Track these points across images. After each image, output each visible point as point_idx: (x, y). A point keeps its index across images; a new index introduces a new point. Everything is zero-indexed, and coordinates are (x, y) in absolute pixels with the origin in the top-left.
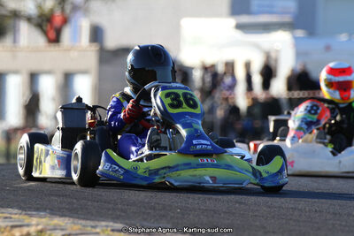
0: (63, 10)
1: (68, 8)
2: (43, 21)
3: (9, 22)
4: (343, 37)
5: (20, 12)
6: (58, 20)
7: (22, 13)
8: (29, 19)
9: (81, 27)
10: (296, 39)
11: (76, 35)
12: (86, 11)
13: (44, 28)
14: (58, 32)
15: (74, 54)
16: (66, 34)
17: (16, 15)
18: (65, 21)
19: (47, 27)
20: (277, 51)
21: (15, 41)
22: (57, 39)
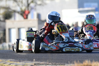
0: (28, 9)
1: (30, 8)
2: (22, 13)
3: (13, 14)
5: (16, 10)
6: (27, 13)
7: (17, 11)
8: (18, 12)
9: (34, 14)
11: (33, 16)
13: (23, 15)
14: (27, 16)
15: (31, 22)
16: (29, 16)
17: (15, 11)
18: (29, 13)
19: (24, 15)
21: (15, 19)
22: (27, 18)
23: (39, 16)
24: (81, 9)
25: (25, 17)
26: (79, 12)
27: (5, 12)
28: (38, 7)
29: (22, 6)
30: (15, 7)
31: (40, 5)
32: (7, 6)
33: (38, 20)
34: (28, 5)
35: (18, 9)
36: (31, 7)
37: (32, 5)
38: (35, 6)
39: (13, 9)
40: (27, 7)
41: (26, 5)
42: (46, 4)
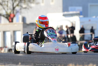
1: (15, 12)
2: (7, 16)
4: (94, 17)
6: (12, 16)
7: (2, 14)
9: (19, 17)
10: (80, 18)
11: (18, 20)
12: (21, 13)
14: (12, 19)
15: (16, 25)
16: (15, 20)
18: (14, 16)
19: (9, 18)
20: (75, 22)
22: (12, 21)
23: (24, 19)
24: (66, 13)
25: (10, 20)
26: (64, 15)
28: (23, 11)
29: (8, 9)
30: (1, 10)
31: (25, 8)
33: (23, 23)
34: (14, 8)
35: (4, 12)
36: (16, 10)
37: (17, 8)
38: (21, 9)
41: (12, 7)
42: (31, 7)
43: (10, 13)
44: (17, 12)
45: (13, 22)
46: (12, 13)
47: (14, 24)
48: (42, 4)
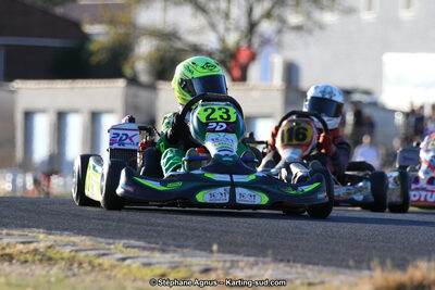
0: (249, 46)
1: (256, 41)
2: (226, 56)
5: (201, 45)
6: (243, 57)
7: (204, 48)
8: (210, 55)
9: (272, 63)
11: (266, 74)
12: (279, 46)
13: (228, 65)
14: (244, 70)
15: (256, 94)
16: (254, 71)
18: (253, 57)
19: (232, 64)
22: (243, 78)
23: (291, 72)
25: (237, 73)
27: (158, 50)
28: (289, 38)
29: (227, 30)
30: (201, 31)
31: (299, 28)
32: (169, 29)
33: (284, 87)
34: (252, 26)
35: (211, 41)
36: (261, 36)
37: (266, 27)
38: (280, 31)
39: (192, 39)
40: (246, 36)
41: (243, 23)
42: (321, 27)
43: (238, 44)
44: (266, 42)
45: (248, 82)
46: (244, 45)
47: (252, 89)
48: (367, 17)
